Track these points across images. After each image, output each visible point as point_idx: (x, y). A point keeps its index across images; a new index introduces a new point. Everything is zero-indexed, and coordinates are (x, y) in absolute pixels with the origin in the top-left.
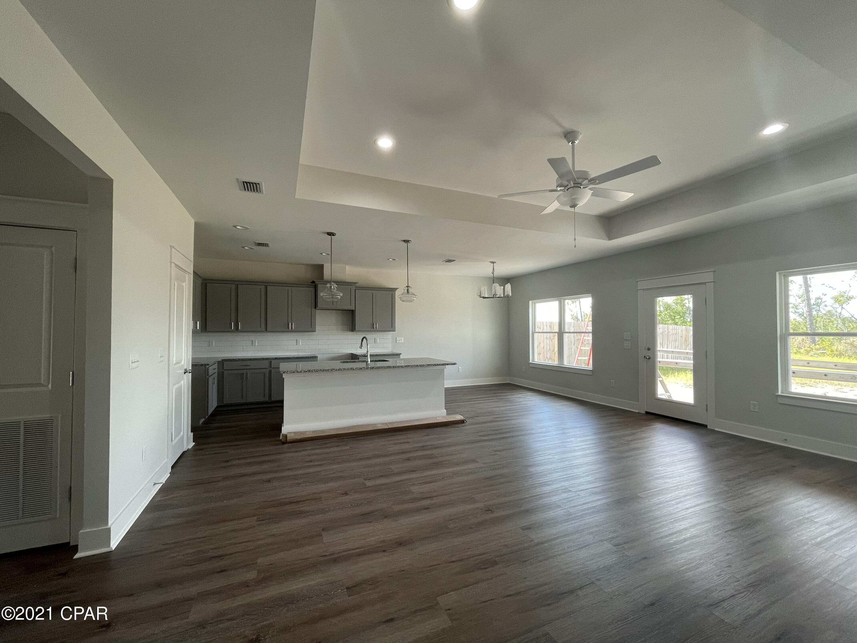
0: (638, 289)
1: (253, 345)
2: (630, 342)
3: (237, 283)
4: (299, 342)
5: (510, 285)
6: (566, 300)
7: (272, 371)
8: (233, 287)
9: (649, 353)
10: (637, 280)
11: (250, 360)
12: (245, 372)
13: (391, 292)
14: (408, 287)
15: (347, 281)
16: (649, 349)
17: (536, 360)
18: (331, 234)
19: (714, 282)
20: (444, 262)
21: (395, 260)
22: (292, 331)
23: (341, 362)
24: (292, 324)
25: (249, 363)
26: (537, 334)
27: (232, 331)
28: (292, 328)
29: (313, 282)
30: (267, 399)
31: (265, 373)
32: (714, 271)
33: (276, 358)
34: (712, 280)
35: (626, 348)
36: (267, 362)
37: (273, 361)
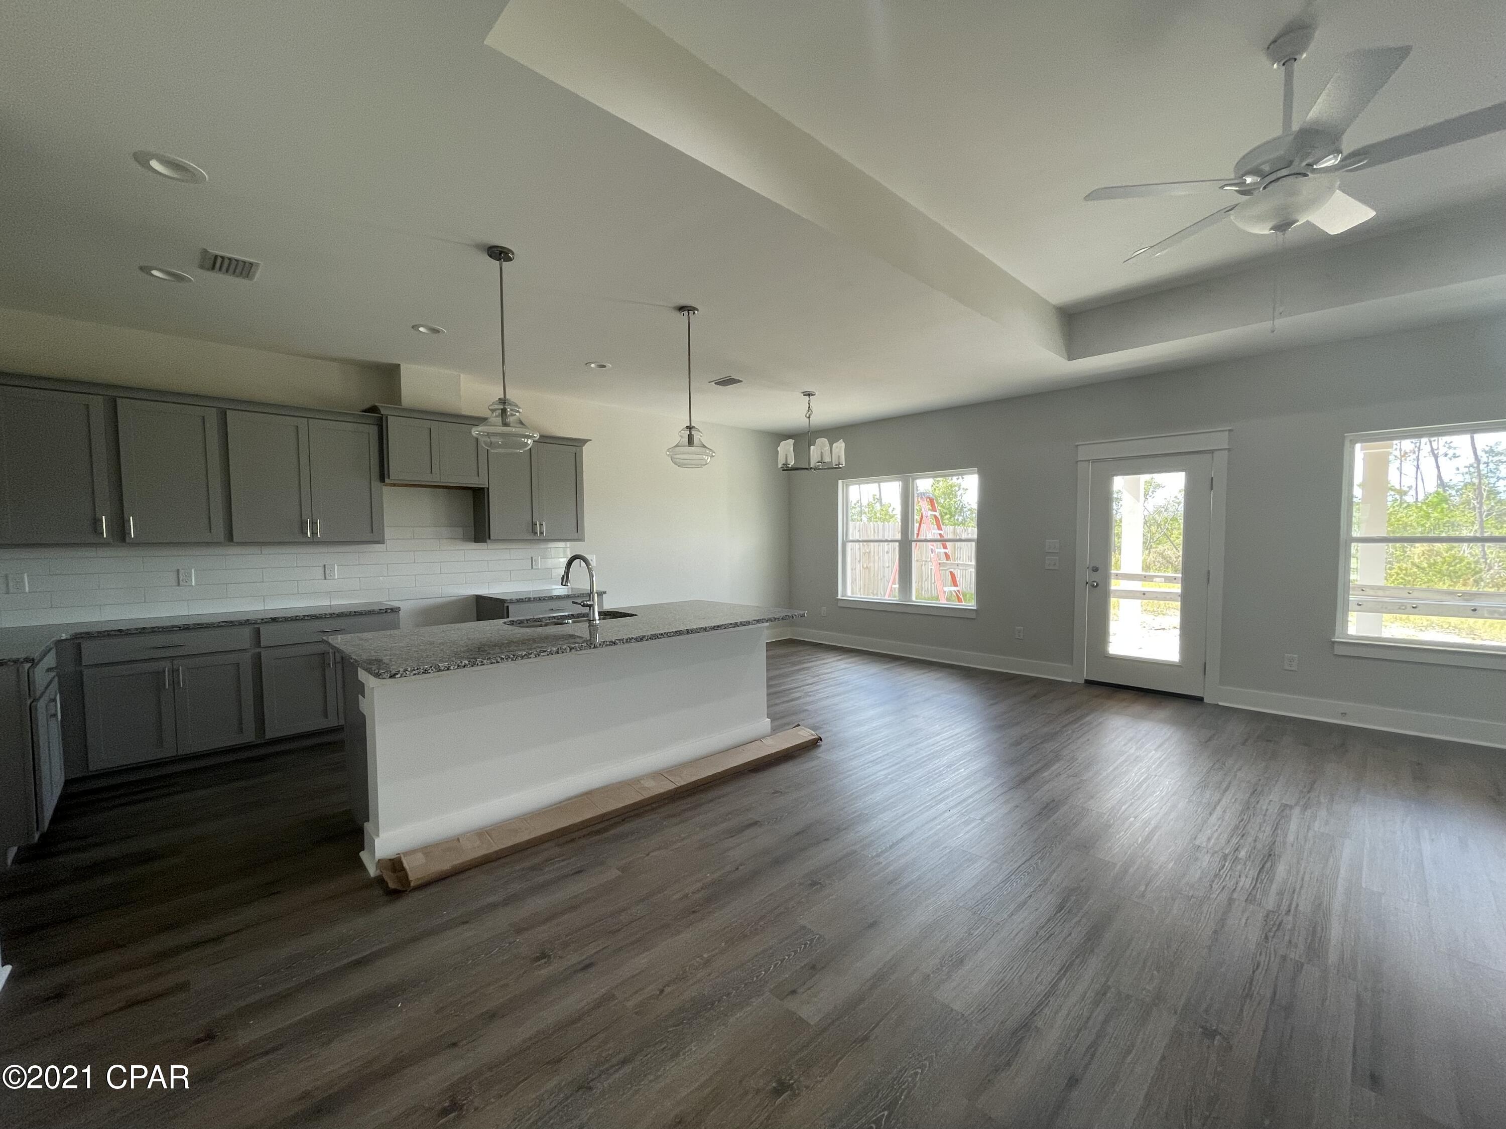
0: (1079, 459)
1: (181, 583)
2: (1057, 558)
3: (110, 392)
4: (333, 571)
5: (844, 444)
6: (917, 478)
7: (262, 654)
8: (98, 405)
9: (1096, 577)
10: (1077, 444)
11: (186, 628)
12: (167, 666)
13: (573, 449)
14: (690, 428)
15: (463, 413)
16: (1095, 570)
17: (849, 593)
18: (499, 254)
19: (1229, 450)
20: (713, 383)
21: (604, 366)
22: (315, 542)
23: (505, 623)
24: (314, 523)
25: (176, 639)
26: (850, 543)
27: (105, 544)
28: (314, 533)
29: (373, 409)
30: (250, 736)
31: (238, 664)
32: (1230, 430)
33: (274, 620)
34: (1227, 447)
35: (1049, 568)
36: (247, 632)
37: (263, 630)
